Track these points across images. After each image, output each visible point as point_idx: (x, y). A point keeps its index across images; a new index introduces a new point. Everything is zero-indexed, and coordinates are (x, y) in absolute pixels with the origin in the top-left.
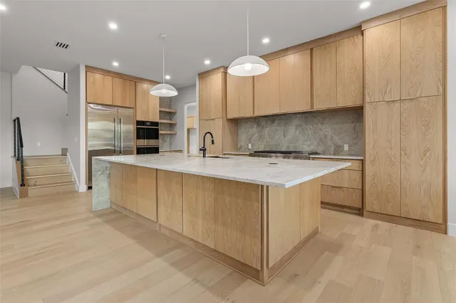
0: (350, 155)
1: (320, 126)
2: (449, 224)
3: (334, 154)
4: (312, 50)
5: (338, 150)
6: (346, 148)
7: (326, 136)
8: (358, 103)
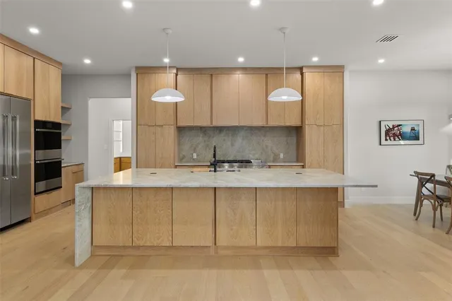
0: (285, 162)
1: (263, 138)
2: (345, 201)
3: (273, 162)
4: (267, 75)
5: (276, 159)
6: (282, 156)
7: (267, 147)
8: (298, 123)
